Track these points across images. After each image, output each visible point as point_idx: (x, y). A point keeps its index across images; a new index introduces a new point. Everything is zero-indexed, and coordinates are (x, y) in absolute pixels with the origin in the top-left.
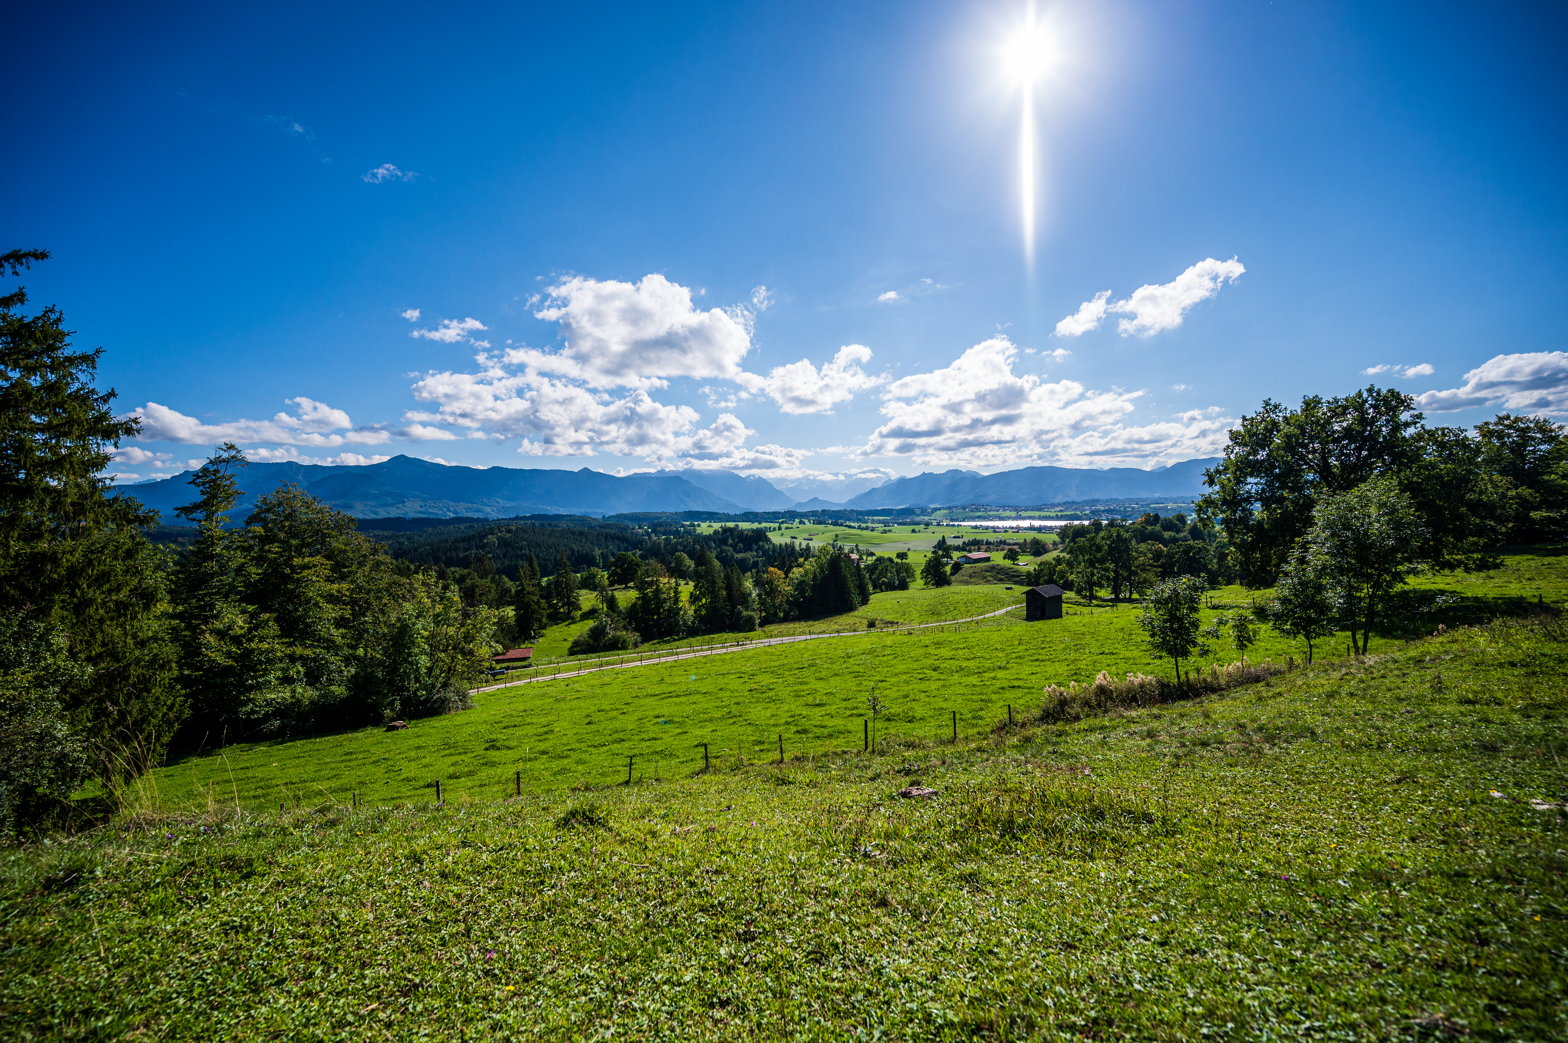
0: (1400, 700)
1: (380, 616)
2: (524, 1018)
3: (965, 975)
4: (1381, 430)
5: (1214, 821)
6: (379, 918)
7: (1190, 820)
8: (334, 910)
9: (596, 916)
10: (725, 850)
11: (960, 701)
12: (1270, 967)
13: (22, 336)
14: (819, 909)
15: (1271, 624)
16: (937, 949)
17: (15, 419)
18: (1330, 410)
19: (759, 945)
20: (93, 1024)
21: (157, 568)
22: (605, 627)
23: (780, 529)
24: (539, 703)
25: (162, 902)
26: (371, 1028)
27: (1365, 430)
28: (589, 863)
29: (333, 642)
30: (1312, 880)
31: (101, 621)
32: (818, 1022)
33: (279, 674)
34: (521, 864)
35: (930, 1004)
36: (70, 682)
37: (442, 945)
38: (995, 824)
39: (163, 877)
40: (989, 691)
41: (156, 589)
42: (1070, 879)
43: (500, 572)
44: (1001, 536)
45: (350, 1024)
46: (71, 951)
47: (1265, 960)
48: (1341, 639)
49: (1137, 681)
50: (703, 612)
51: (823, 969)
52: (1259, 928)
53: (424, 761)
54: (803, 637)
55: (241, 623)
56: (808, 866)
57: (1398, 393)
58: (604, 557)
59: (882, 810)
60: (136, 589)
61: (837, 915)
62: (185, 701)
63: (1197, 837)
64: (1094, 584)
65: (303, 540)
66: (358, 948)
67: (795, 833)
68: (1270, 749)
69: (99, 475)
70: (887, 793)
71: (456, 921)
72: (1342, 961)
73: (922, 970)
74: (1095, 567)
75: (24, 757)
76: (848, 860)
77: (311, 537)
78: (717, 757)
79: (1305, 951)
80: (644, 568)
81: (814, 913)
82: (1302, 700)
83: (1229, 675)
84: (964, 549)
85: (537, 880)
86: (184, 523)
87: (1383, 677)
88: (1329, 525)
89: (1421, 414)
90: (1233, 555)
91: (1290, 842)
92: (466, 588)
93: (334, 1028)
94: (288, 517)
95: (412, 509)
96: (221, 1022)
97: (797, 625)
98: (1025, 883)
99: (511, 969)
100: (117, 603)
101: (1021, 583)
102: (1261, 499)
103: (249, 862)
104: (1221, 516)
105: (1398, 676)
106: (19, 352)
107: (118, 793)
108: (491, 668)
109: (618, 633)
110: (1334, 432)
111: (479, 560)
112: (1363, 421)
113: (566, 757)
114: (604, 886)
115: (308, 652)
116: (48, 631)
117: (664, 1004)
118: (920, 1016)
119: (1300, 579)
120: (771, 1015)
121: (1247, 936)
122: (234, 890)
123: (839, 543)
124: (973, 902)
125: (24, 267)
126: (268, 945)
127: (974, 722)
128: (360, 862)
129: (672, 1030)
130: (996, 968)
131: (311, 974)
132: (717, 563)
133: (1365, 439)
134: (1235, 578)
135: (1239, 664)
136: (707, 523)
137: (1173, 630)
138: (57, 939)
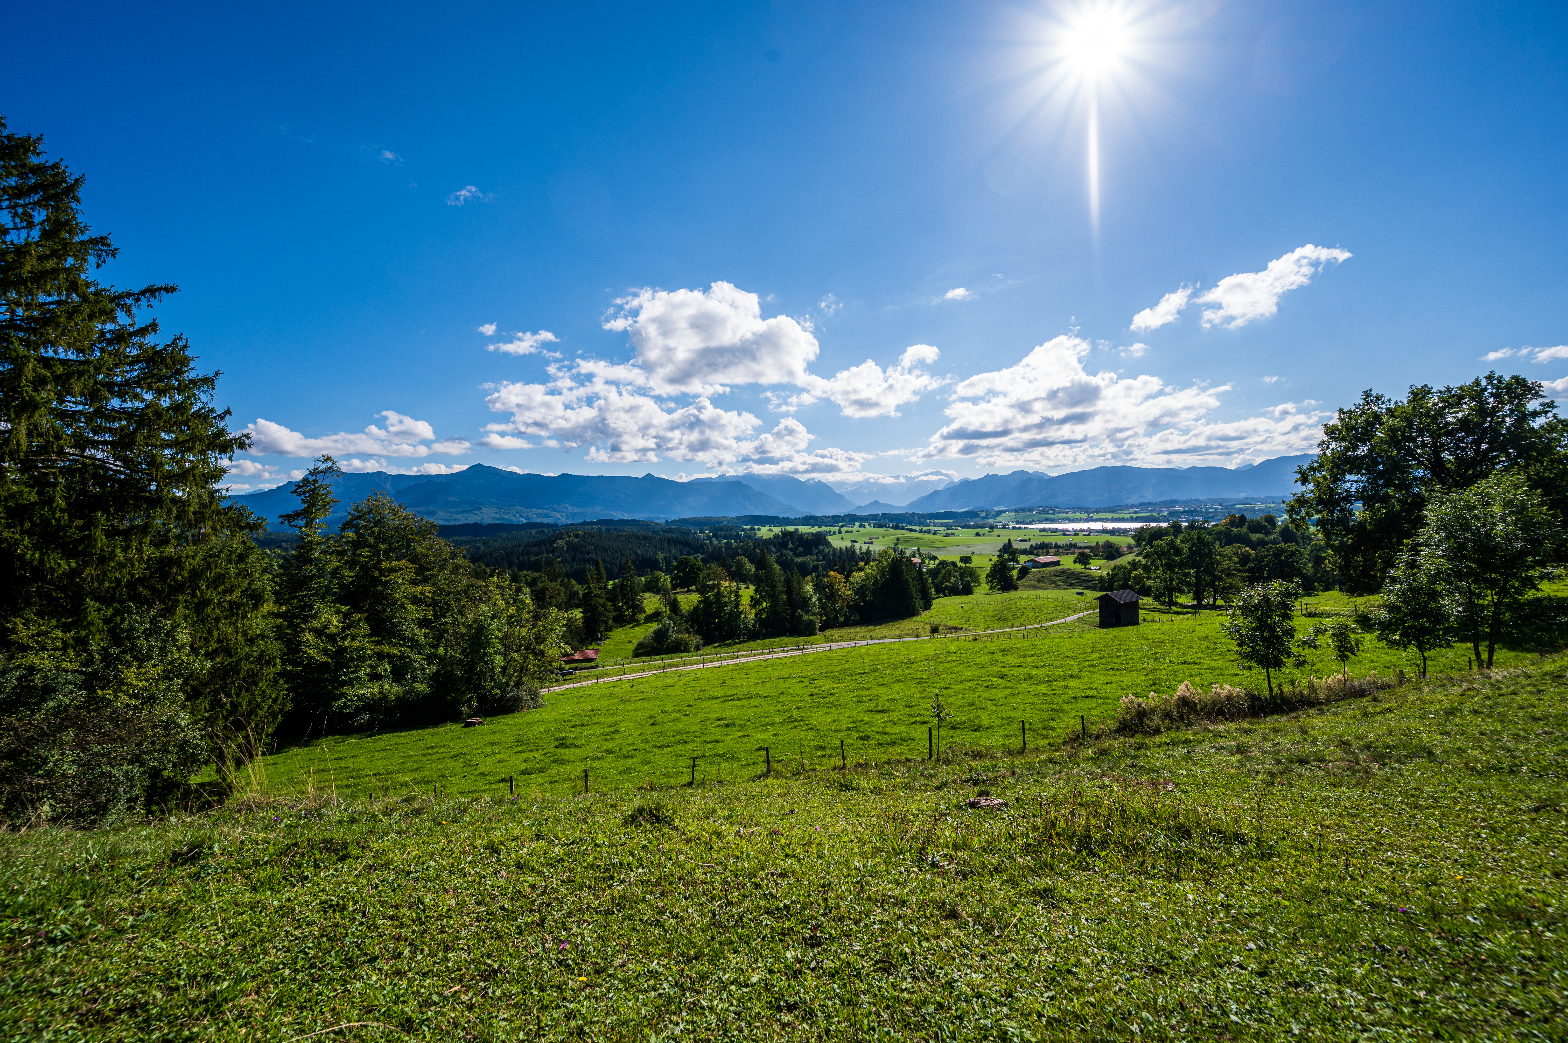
0: (1535, 719)
1: (459, 617)
2: (596, 1009)
3: (1042, 994)
4: (1504, 421)
5: (1316, 845)
6: (461, 904)
7: (1288, 842)
8: (420, 894)
9: (664, 913)
10: (790, 853)
11: (1029, 710)
12: (1388, 1006)
13: (155, 362)
14: (886, 918)
15: (1377, 633)
16: (1011, 966)
17: (149, 437)
18: (1442, 400)
19: (825, 950)
20: (213, 988)
21: (265, 571)
22: (668, 629)
23: (840, 532)
24: (606, 703)
25: (270, 878)
26: (454, 1009)
27: (1484, 422)
28: (656, 860)
29: (417, 641)
30: (1435, 914)
31: (217, 620)
32: (888, 1033)
33: (368, 670)
34: (591, 859)
35: (1005, 1022)
36: (191, 675)
37: (519, 933)
38: (1070, 838)
39: (271, 855)
40: (1061, 700)
41: (263, 590)
42: (1154, 900)
43: (569, 575)
44: (1071, 539)
45: (435, 1004)
46: (193, 920)
47: (1382, 999)
48: (1461, 651)
49: (1224, 693)
50: (764, 616)
51: (891, 979)
52: (1373, 963)
53: (499, 757)
54: (864, 642)
55: (336, 623)
56: (875, 874)
57: (1524, 380)
58: (667, 561)
59: (949, 819)
60: (246, 590)
61: (905, 925)
62: (288, 695)
63: (1297, 862)
64: (1174, 589)
65: (390, 545)
66: (442, 932)
67: (859, 840)
68: (1380, 769)
69: (216, 486)
70: (955, 802)
71: (531, 911)
72: (1475, 1006)
73: (996, 986)
74: (1173, 572)
75: (153, 743)
76: (915, 869)
77: (398, 542)
78: (779, 762)
79: (1430, 992)
80: (705, 572)
81: (881, 922)
82: (1415, 717)
83: (1330, 688)
84: (1031, 553)
85: (607, 874)
86: (287, 530)
87: (1514, 693)
88: (1443, 526)
89: (1553, 402)
90: (1330, 559)
91: (1407, 872)
92: (538, 591)
93: (421, 1006)
94: (378, 523)
95: (488, 515)
96: (321, 994)
97: (858, 629)
98: (1104, 902)
99: (583, 960)
100: (231, 603)
101: (1093, 588)
102: (1362, 498)
103: (345, 846)
104: (1317, 516)
105: (1532, 693)
106: (152, 377)
107: (231, 778)
108: (561, 669)
109: (681, 636)
110: (1447, 424)
111: (550, 563)
112: (1482, 411)
113: (632, 757)
114: (671, 884)
115: (395, 651)
116: (174, 628)
117: (732, 1005)
118: (995, 1034)
119: (1410, 584)
120: (839, 1022)
121: (1359, 972)
122: (332, 871)
123: (901, 547)
124: (1049, 919)
125: (157, 300)
126: (361, 924)
127: (1045, 732)
128: (443, 850)
129: (741, 1031)
130: (1075, 989)
131: (400, 954)
132: (777, 567)
133: (1485, 431)
134: (1334, 584)
135: (1340, 676)
136: (768, 527)
137: (1263, 639)
138: (182, 908)
